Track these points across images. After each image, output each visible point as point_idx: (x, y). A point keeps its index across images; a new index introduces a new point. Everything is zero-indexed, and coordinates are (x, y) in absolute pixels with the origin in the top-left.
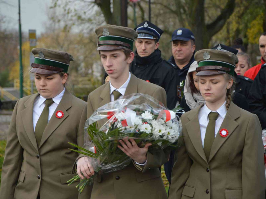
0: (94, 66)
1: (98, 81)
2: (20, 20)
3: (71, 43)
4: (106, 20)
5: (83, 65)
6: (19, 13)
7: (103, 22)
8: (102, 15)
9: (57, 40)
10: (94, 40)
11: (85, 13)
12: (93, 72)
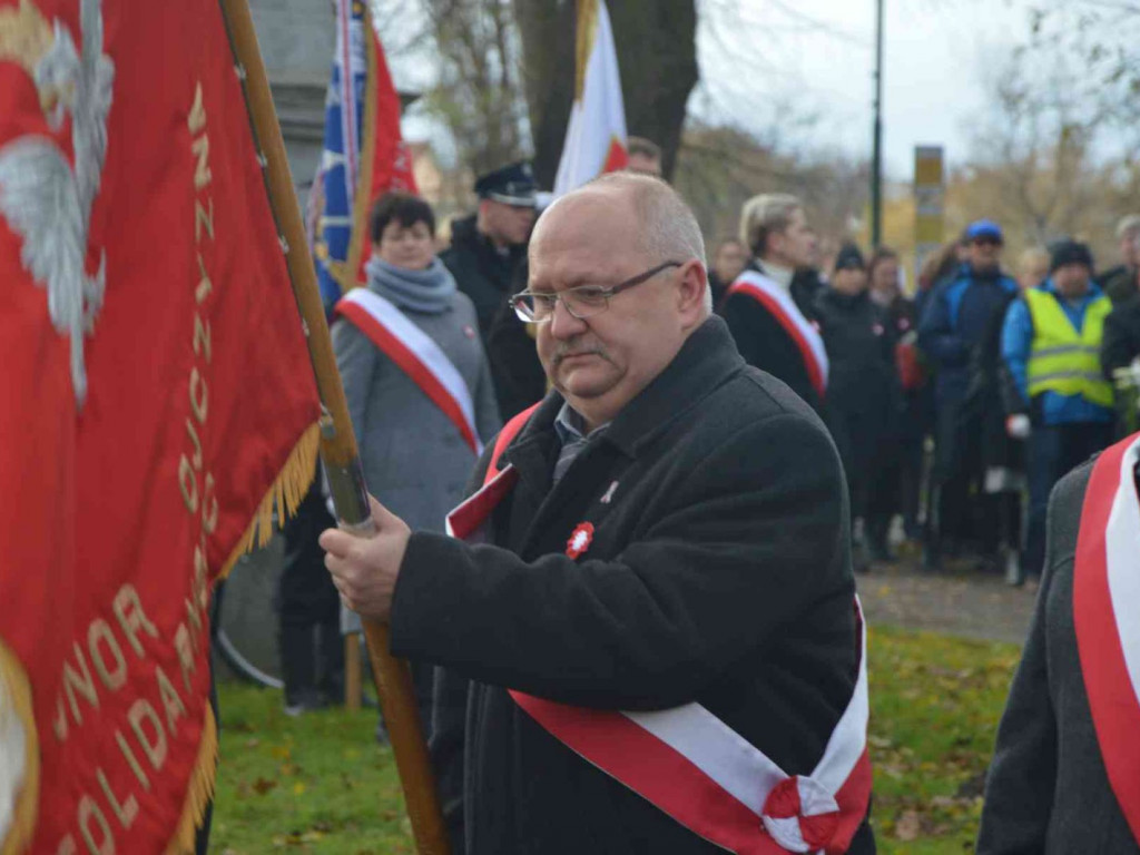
2: (877, 104)
3: (1082, 203)
6: (878, 75)
9: (1022, 192)
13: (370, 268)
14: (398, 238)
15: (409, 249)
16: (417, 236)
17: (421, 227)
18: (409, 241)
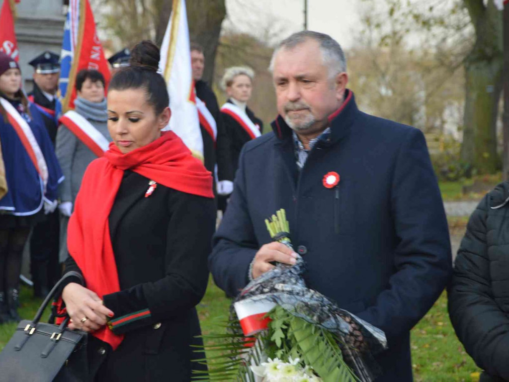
0: (447, 113)
1: (454, 141)
2: (305, 25)
3: (402, 67)
4: (472, 21)
5: (423, 110)
6: (305, 12)
7: (465, 25)
8: (466, 11)
9: (374, 62)
10: (447, 62)
11: (431, 9)
12: (443, 122)
13: (76, 102)
14: (90, 87)
15: (94, 92)
16: (98, 87)
17: (100, 83)
18: (94, 88)
